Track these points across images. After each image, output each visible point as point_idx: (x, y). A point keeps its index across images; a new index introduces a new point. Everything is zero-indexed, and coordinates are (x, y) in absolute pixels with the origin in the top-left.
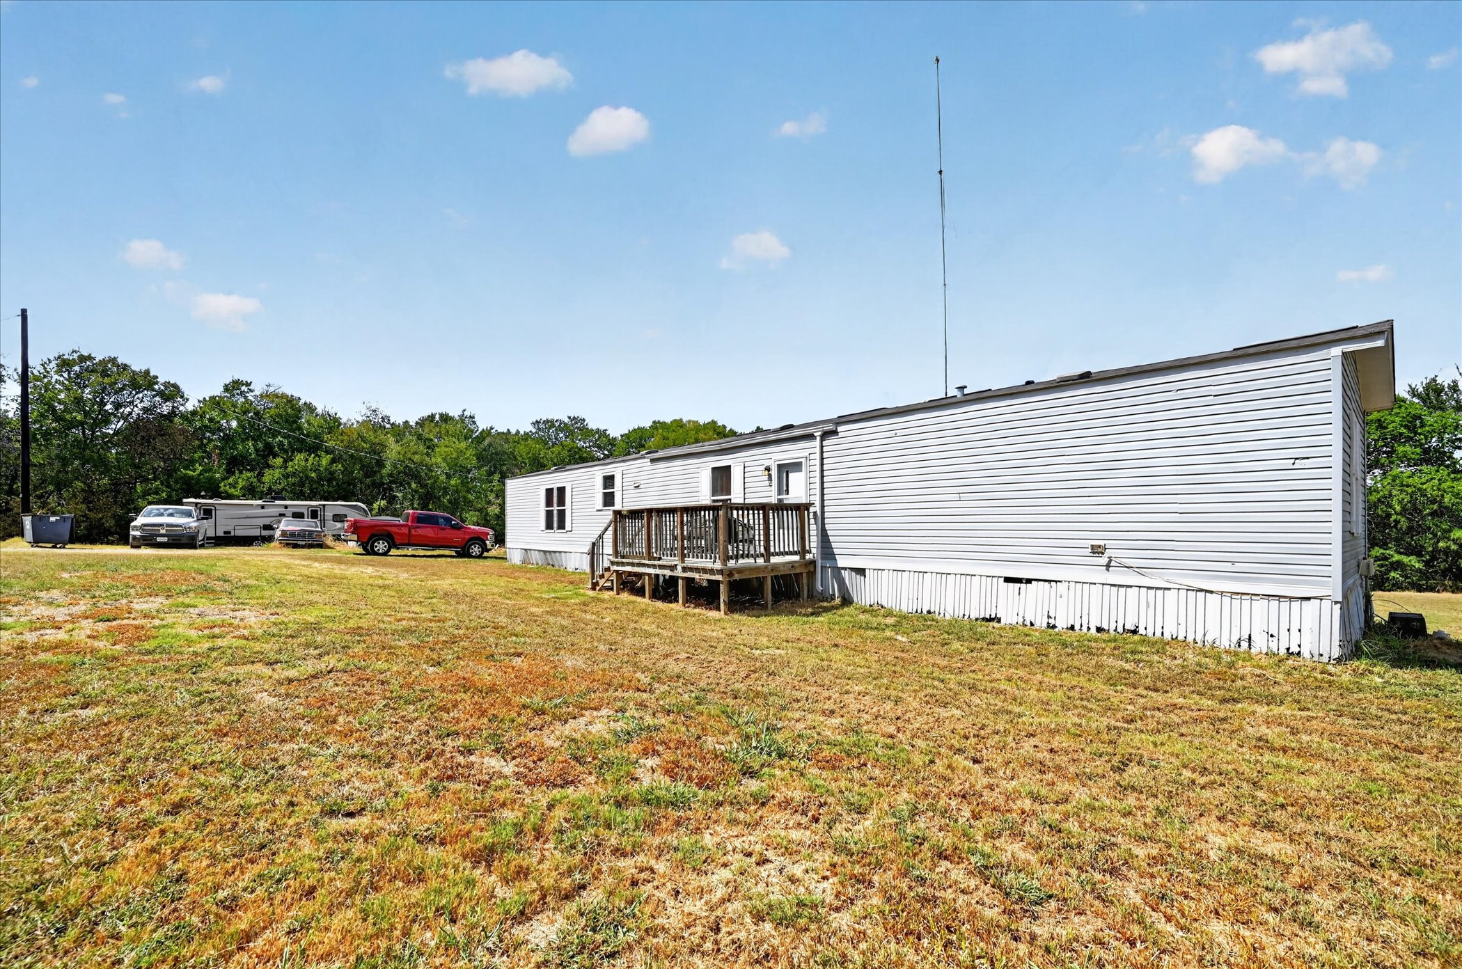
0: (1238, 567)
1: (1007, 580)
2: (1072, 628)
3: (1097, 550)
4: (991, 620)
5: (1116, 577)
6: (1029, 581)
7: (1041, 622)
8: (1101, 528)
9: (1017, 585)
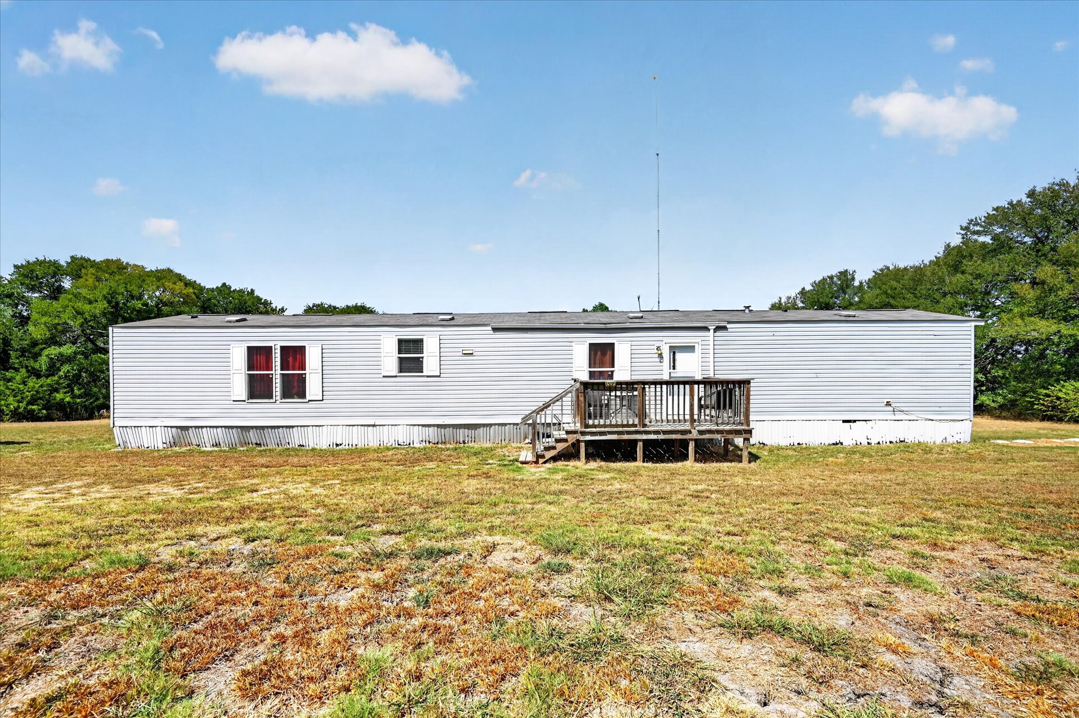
0: (942, 409)
1: (844, 421)
2: (879, 443)
3: (888, 404)
4: (837, 444)
5: (899, 416)
6: (855, 421)
7: (865, 442)
8: (890, 392)
9: (848, 424)
